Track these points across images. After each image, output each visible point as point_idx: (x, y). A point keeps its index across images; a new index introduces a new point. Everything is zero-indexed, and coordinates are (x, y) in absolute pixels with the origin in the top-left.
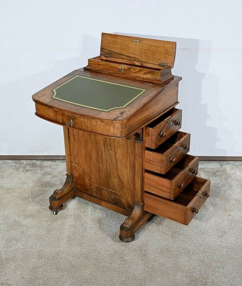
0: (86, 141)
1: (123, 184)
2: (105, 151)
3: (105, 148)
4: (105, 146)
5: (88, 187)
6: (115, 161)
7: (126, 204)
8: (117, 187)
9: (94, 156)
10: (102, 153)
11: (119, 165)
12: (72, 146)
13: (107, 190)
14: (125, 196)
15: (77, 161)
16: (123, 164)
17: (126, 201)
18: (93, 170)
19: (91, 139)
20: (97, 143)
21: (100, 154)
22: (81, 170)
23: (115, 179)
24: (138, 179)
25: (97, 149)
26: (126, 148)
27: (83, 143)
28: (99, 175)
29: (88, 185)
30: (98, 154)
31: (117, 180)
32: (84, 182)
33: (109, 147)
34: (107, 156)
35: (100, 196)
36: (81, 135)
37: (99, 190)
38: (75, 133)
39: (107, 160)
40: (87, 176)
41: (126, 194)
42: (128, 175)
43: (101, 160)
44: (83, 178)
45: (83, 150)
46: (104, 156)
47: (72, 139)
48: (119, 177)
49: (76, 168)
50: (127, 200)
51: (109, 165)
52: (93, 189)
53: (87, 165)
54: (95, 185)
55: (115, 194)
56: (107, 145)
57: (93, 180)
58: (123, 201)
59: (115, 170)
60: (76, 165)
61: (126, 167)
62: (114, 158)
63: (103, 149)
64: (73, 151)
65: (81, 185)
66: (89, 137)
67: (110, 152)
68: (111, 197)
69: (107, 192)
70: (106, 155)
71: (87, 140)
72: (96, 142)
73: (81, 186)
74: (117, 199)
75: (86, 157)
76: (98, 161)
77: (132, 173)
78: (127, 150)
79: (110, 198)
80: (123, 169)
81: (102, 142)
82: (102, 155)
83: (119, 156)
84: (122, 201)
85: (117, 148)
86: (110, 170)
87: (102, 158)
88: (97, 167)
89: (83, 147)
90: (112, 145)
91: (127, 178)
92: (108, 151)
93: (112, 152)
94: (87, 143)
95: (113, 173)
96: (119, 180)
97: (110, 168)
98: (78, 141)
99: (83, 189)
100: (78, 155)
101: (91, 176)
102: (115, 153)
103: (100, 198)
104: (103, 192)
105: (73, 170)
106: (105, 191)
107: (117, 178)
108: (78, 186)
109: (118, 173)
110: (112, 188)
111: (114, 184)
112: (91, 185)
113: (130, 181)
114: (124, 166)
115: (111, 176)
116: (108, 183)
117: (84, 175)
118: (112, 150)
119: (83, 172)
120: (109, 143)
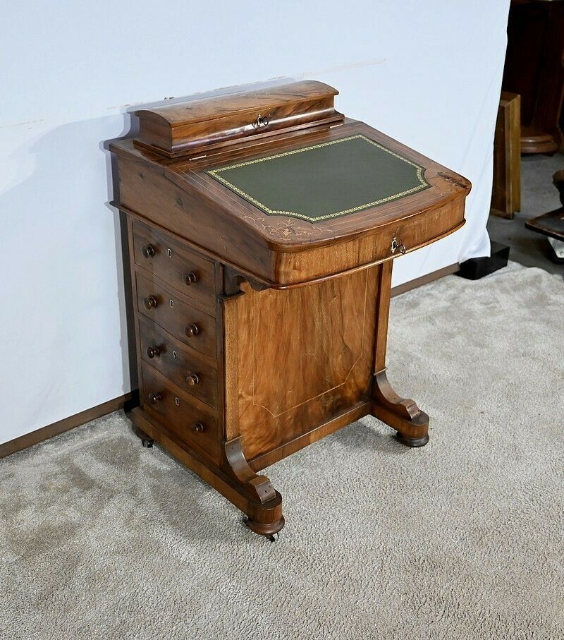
0: (281, 316)
1: (351, 354)
2: (320, 309)
3: (320, 302)
5: (276, 428)
6: (339, 316)
7: (353, 396)
8: (339, 373)
10: (313, 319)
11: (346, 322)
13: (319, 399)
14: (352, 381)
15: (252, 385)
16: (355, 311)
17: (355, 389)
18: (292, 377)
19: (291, 301)
20: (304, 303)
21: (309, 325)
22: (261, 399)
23: (337, 357)
25: (304, 314)
27: (272, 326)
28: (304, 377)
29: (277, 423)
31: (340, 357)
32: (267, 423)
33: (329, 294)
34: (324, 317)
36: (268, 308)
38: (252, 316)
40: (275, 404)
41: (356, 373)
44: (267, 415)
45: (270, 345)
46: (317, 323)
48: (346, 346)
49: (248, 405)
50: (357, 386)
52: (287, 424)
53: (278, 374)
54: (292, 410)
55: (335, 393)
56: (326, 291)
57: (289, 402)
58: (349, 394)
59: (339, 339)
60: (249, 398)
61: (360, 312)
62: (338, 311)
63: (317, 308)
64: (244, 365)
65: (261, 437)
67: (329, 304)
68: (325, 408)
69: (319, 402)
70: (321, 319)
72: (302, 301)
73: (258, 441)
74: (338, 400)
75: (276, 359)
76: (305, 343)
79: (323, 412)
80: (353, 324)
81: (316, 292)
82: (314, 324)
84: (346, 397)
85: (346, 284)
86: (328, 346)
87: (313, 330)
88: (301, 361)
89: (271, 336)
90: (335, 285)
91: (360, 335)
92: (326, 305)
93: (335, 301)
94: (282, 319)
95: (332, 350)
96: (345, 353)
97: (328, 341)
98: (259, 329)
99: (264, 446)
100: (256, 367)
101: (285, 397)
102: (341, 297)
103: (303, 431)
104: (310, 410)
105: (240, 418)
106: (314, 404)
107: (341, 353)
108: (252, 448)
109: (343, 340)
110: (330, 384)
111: (334, 372)
112: (283, 418)
113: (364, 339)
114: (356, 314)
115: (328, 359)
116: (321, 380)
117: (268, 407)
118: (335, 297)
119: (268, 398)
120: (329, 286)
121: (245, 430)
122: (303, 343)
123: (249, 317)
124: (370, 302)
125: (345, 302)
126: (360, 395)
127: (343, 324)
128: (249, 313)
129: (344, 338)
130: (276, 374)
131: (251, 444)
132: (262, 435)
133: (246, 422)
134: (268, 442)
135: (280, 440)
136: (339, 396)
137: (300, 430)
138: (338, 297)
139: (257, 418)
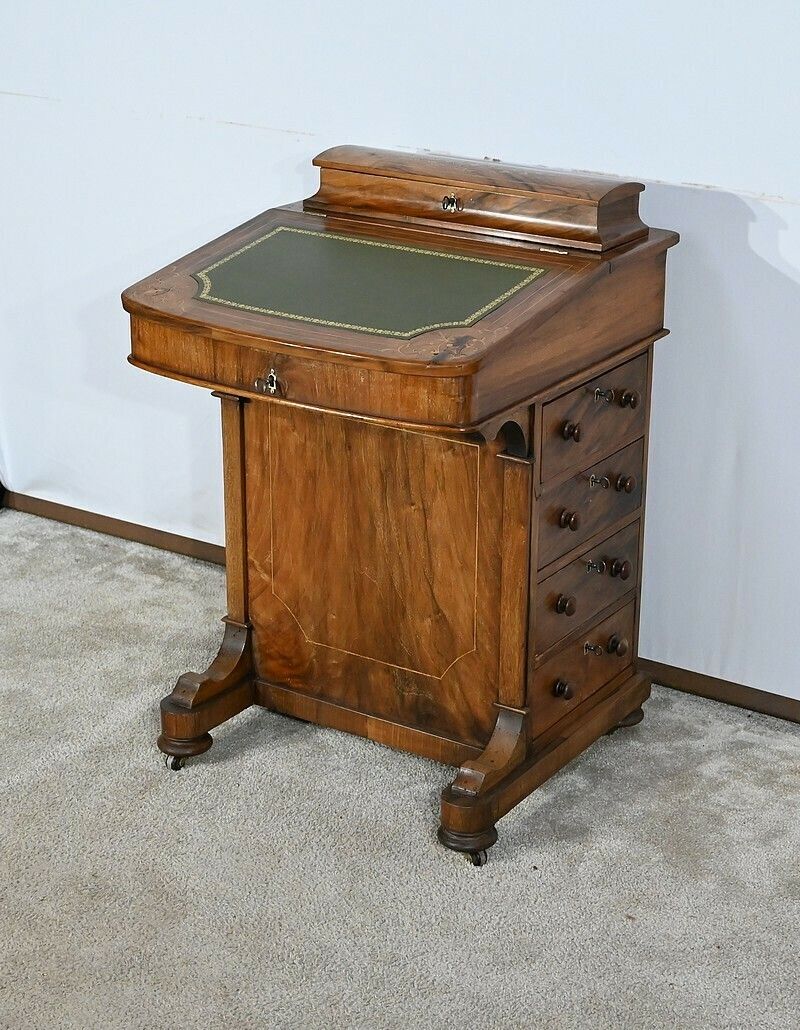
0: (312, 476)
1: (452, 637)
2: (384, 508)
3: (383, 499)
4: (384, 490)
5: (311, 663)
6: (422, 545)
7: (460, 719)
8: (427, 650)
9: (341, 535)
10: (372, 518)
11: (439, 566)
12: (252, 499)
13: (388, 670)
14: (457, 686)
15: (270, 559)
16: (455, 558)
17: (464, 708)
18: (336, 591)
19: (331, 463)
20: (354, 480)
21: (366, 525)
22: (284, 594)
23: (422, 620)
24: (512, 610)
25: (355, 503)
26: (466, 493)
27: (299, 484)
28: (359, 611)
29: (313, 654)
30: (356, 524)
31: (428, 622)
32: (296, 643)
33: (401, 492)
34: (394, 528)
35: (359, 698)
36: (292, 450)
37: (355, 671)
38: (267, 446)
39: (391, 545)
40: (307, 619)
41: (463, 677)
42: (471, 596)
43: (367, 546)
44: (295, 627)
45: (296, 513)
46: (380, 530)
47: (254, 471)
48: (438, 611)
49: (266, 587)
50: (467, 703)
51: (401, 564)
52: (330, 671)
53: (312, 571)
54: (340, 653)
55: (422, 683)
56: (394, 486)
57: (332, 633)
58: (452, 708)
59: (424, 587)
60: (265, 577)
61: (465, 566)
62: (420, 535)
63: (378, 503)
64: (256, 519)
65: (284, 658)
66: (324, 457)
67: (403, 512)
68: (402, 697)
69: (387, 676)
70: (387, 527)
71: (315, 471)
72: (351, 476)
73: (281, 661)
74: (427, 702)
75: (307, 541)
76: (357, 551)
78: (473, 497)
79: (398, 701)
80: (453, 578)
81: (374, 475)
82: (374, 529)
83: (439, 524)
84: (445, 708)
85: (434, 494)
86: (403, 585)
87: (373, 538)
88: (352, 578)
89: (298, 500)
90: (412, 483)
91: (470, 609)
92: (396, 508)
93: (413, 512)
94: (314, 482)
95: (412, 597)
96: (437, 621)
97: (403, 577)
98: (279, 476)
99: (291, 676)
100: (275, 533)
101: (325, 619)
102: (425, 512)
103: (361, 708)
104: (372, 678)
105: (252, 600)
106: (381, 674)
107: (430, 616)
108: (272, 664)
109: (432, 594)
110: (410, 659)
111: (418, 643)
112: (323, 654)
113: (478, 624)
114: (457, 563)
115: (404, 609)
116: (393, 640)
117: (297, 616)
118: (413, 505)
119: (296, 600)
120: (400, 478)
121: (262, 627)
122: (354, 548)
123: (262, 445)
124: (487, 559)
125: (434, 526)
127: (430, 562)
128: (262, 441)
129: (435, 591)
130: (308, 568)
131: (270, 656)
132: (287, 655)
133: (263, 615)
134: (298, 677)
135: (317, 689)
136: (430, 697)
137: (355, 701)
138: (418, 509)
139: (279, 620)
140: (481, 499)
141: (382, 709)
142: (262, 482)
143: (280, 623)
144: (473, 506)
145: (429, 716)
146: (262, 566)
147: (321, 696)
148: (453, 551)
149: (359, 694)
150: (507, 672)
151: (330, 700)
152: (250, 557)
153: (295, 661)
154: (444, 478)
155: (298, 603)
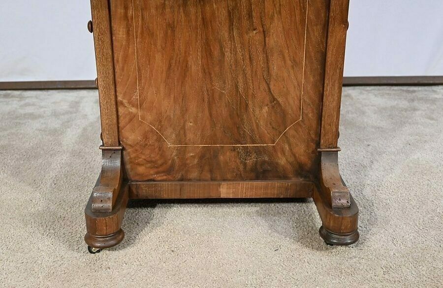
0: (171, 27)
1: (284, 114)
2: (232, 38)
3: (231, 30)
4: (231, 24)
5: (173, 160)
6: (262, 57)
7: (289, 167)
8: (264, 129)
9: (196, 65)
10: (221, 48)
11: (274, 69)
12: (119, 55)
13: (234, 149)
14: (287, 147)
15: (136, 96)
16: (287, 58)
17: (291, 159)
19: (187, 14)
20: (206, 22)
21: (216, 53)
22: (149, 117)
23: (261, 108)
25: (207, 39)
26: (297, 12)
27: (160, 35)
28: (211, 115)
29: (174, 154)
30: (208, 54)
31: (265, 109)
32: (160, 149)
33: (245, 23)
34: (239, 50)
35: (212, 173)
37: (208, 156)
38: (130, 13)
39: (236, 62)
40: (169, 131)
41: (291, 139)
43: (217, 69)
44: (159, 139)
45: (158, 57)
46: (227, 54)
47: (120, 34)
48: (274, 99)
49: (132, 118)
50: (294, 155)
51: (245, 75)
52: (188, 161)
53: (172, 96)
54: (195, 147)
55: (259, 151)
56: (240, 19)
57: (190, 136)
58: (282, 161)
59: (264, 86)
60: (133, 110)
61: (296, 63)
62: (260, 49)
63: (226, 35)
64: (123, 70)
65: (149, 162)
66: (181, 10)
67: (246, 37)
68: (245, 165)
69: (233, 154)
70: (234, 51)
71: (174, 22)
72: (203, 19)
73: (149, 165)
74: (264, 162)
75: (168, 77)
76: (210, 74)
77: (314, 76)
78: (302, 13)
79: (241, 167)
80: (286, 75)
81: (223, 15)
82: (223, 54)
83: (275, 39)
84: (277, 164)
85: (272, 18)
86: (246, 89)
87: (221, 62)
88: (205, 94)
89: (159, 48)
90: (254, 14)
91: (298, 93)
92: (241, 35)
93: (255, 36)
94: (173, 31)
95: (253, 96)
96: (273, 107)
97: (246, 83)
98: (142, 33)
99: (157, 173)
100: (140, 76)
101: (183, 128)
102: (265, 33)
103: (212, 180)
104: (221, 158)
105: (123, 129)
106: (228, 154)
107: (267, 105)
108: (141, 169)
109: (269, 89)
110: (251, 138)
111: (257, 125)
112: (182, 152)
113: (304, 101)
114: (289, 63)
115: (247, 105)
116: (238, 128)
117: (160, 130)
118: (255, 30)
119: (159, 120)
120: (244, 12)
121: (130, 145)
122: (206, 71)
123: (126, 13)
124: (313, 54)
125: (272, 41)
126: (300, 170)
127: (268, 68)
128: (126, 8)
129: (272, 87)
130: (170, 95)
131: (139, 164)
132: (153, 159)
133: (131, 136)
134: (163, 172)
135: (179, 176)
136: (267, 159)
137: (209, 176)
138: (260, 32)
139: (146, 137)
140: (310, 13)
141: (229, 176)
142: (128, 40)
143: (147, 138)
144: (303, 21)
145: (265, 171)
146: (130, 102)
147: (182, 180)
148: (286, 55)
149: (211, 171)
150: (327, 127)
151: (190, 180)
152: (119, 98)
153: (160, 162)
154: (280, 5)
155: (161, 122)
